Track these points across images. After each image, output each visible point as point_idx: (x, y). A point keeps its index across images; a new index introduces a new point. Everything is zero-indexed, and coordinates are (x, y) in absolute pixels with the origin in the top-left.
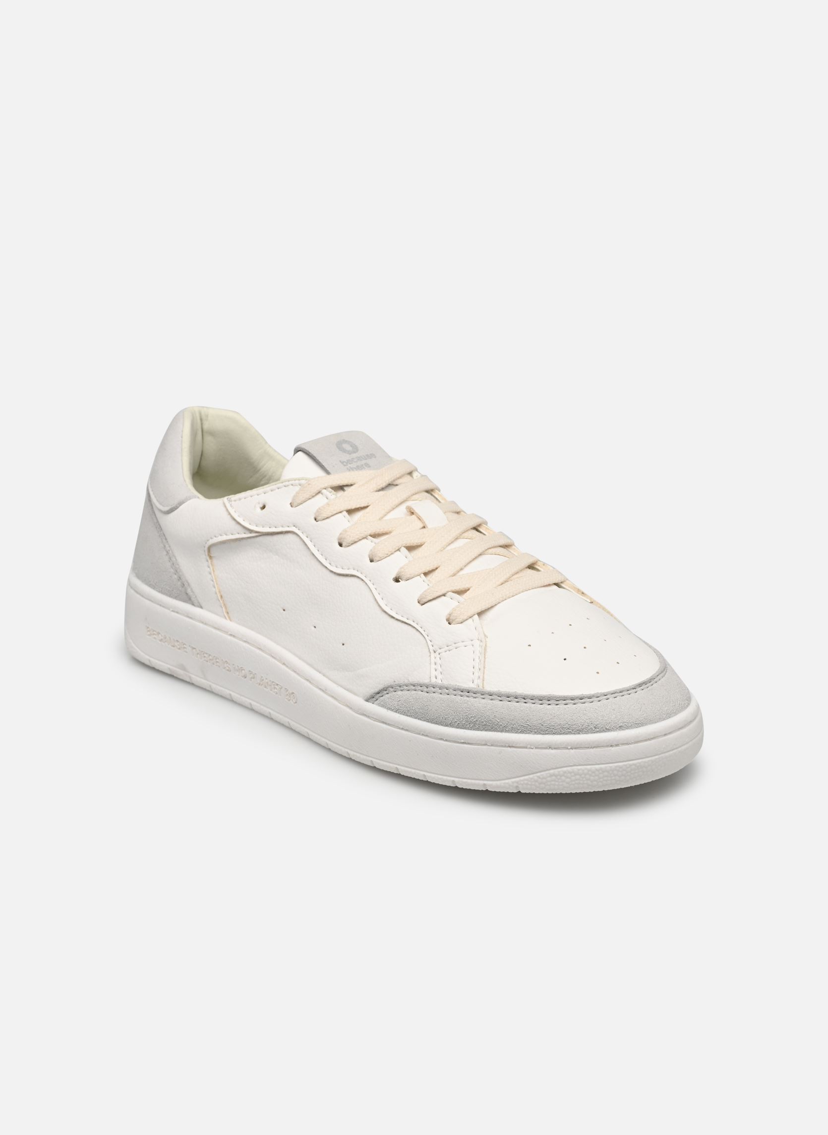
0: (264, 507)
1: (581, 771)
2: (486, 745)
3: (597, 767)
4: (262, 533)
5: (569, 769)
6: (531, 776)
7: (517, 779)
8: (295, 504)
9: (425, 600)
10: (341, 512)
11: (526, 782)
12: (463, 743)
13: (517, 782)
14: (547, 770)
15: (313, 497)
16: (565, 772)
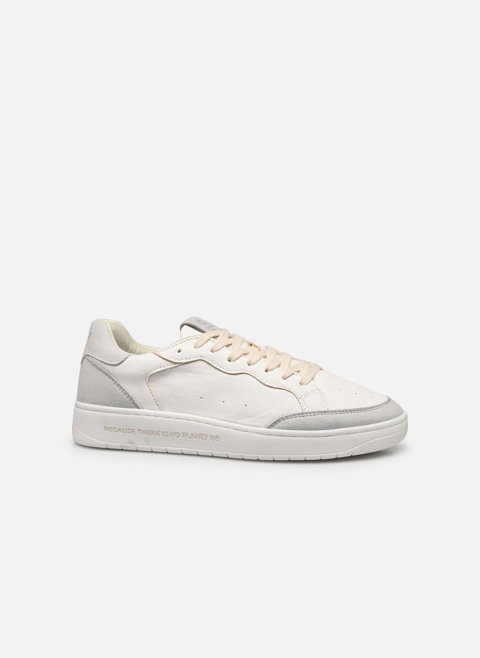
0: (179, 351)
1: (380, 440)
2: (338, 435)
3: (386, 437)
4: (183, 363)
5: (375, 439)
6: (359, 446)
7: (353, 449)
8: (197, 346)
9: (286, 377)
10: (223, 347)
11: (357, 449)
12: (327, 436)
13: (353, 450)
14: (367, 442)
15: (206, 342)
16: (374, 441)
